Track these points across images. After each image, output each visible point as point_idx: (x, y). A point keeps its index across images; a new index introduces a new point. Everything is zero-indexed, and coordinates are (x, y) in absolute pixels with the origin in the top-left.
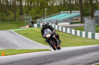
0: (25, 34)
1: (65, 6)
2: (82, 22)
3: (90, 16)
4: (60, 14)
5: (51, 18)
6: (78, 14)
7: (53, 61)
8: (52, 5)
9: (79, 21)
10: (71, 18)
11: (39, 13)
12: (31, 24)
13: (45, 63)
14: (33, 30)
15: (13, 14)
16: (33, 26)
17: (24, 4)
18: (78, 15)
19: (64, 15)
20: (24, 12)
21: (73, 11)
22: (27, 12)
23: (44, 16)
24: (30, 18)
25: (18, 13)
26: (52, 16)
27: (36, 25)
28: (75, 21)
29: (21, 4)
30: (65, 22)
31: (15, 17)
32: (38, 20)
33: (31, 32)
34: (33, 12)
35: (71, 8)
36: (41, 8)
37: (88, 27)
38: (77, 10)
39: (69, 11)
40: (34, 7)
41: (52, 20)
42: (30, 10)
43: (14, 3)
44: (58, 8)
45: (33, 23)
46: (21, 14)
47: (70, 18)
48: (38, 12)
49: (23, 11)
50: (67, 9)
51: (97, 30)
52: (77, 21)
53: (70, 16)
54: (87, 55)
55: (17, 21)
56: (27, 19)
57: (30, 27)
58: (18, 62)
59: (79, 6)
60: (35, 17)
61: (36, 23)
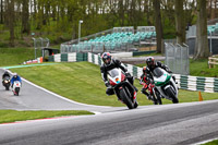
0: (33, 76)
1: (121, 15)
2: (160, 51)
3: (178, 39)
4: (110, 33)
5: (91, 42)
6: (150, 33)
7: (99, 138)
8: (94, 13)
9: (154, 49)
10: (135, 43)
11: (64, 31)
12: (47, 56)
13: (81, 141)
14: (53, 69)
15: (8, 32)
16: (53, 60)
17: (31, 10)
18: (152, 36)
19: (120, 36)
20: (32, 27)
21: (139, 28)
22: (38, 29)
23: (76, 37)
24: (46, 41)
25: (18, 30)
26: (93, 38)
27: (57, 57)
28: (143, 50)
29: (26, 9)
30: (123, 50)
31: (12, 38)
32: (62, 45)
33: (48, 73)
34: (51, 29)
35: (135, 20)
36: (70, 20)
37: (172, 62)
38: (149, 24)
39: (132, 28)
40: (53, 16)
41: (93, 46)
42: (44, 23)
43: (11, 7)
44: (107, 19)
45: (51, 52)
46: (26, 31)
47: (134, 41)
48: (63, 29)
49: (29, 26)
50: (126, 22)
51: (193, 69)
52: (148, 49)
53: (133, 37)
54: (175, 125)
55: (16, 48)
56: (39, 44)
57: (46, 60)
58: (23, 138)
59: (154, 17)
60: (56, 38)
61: (58, 52)
